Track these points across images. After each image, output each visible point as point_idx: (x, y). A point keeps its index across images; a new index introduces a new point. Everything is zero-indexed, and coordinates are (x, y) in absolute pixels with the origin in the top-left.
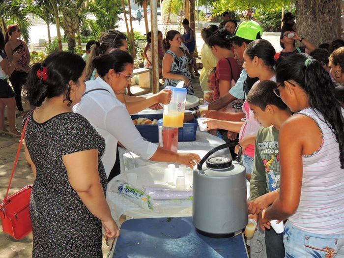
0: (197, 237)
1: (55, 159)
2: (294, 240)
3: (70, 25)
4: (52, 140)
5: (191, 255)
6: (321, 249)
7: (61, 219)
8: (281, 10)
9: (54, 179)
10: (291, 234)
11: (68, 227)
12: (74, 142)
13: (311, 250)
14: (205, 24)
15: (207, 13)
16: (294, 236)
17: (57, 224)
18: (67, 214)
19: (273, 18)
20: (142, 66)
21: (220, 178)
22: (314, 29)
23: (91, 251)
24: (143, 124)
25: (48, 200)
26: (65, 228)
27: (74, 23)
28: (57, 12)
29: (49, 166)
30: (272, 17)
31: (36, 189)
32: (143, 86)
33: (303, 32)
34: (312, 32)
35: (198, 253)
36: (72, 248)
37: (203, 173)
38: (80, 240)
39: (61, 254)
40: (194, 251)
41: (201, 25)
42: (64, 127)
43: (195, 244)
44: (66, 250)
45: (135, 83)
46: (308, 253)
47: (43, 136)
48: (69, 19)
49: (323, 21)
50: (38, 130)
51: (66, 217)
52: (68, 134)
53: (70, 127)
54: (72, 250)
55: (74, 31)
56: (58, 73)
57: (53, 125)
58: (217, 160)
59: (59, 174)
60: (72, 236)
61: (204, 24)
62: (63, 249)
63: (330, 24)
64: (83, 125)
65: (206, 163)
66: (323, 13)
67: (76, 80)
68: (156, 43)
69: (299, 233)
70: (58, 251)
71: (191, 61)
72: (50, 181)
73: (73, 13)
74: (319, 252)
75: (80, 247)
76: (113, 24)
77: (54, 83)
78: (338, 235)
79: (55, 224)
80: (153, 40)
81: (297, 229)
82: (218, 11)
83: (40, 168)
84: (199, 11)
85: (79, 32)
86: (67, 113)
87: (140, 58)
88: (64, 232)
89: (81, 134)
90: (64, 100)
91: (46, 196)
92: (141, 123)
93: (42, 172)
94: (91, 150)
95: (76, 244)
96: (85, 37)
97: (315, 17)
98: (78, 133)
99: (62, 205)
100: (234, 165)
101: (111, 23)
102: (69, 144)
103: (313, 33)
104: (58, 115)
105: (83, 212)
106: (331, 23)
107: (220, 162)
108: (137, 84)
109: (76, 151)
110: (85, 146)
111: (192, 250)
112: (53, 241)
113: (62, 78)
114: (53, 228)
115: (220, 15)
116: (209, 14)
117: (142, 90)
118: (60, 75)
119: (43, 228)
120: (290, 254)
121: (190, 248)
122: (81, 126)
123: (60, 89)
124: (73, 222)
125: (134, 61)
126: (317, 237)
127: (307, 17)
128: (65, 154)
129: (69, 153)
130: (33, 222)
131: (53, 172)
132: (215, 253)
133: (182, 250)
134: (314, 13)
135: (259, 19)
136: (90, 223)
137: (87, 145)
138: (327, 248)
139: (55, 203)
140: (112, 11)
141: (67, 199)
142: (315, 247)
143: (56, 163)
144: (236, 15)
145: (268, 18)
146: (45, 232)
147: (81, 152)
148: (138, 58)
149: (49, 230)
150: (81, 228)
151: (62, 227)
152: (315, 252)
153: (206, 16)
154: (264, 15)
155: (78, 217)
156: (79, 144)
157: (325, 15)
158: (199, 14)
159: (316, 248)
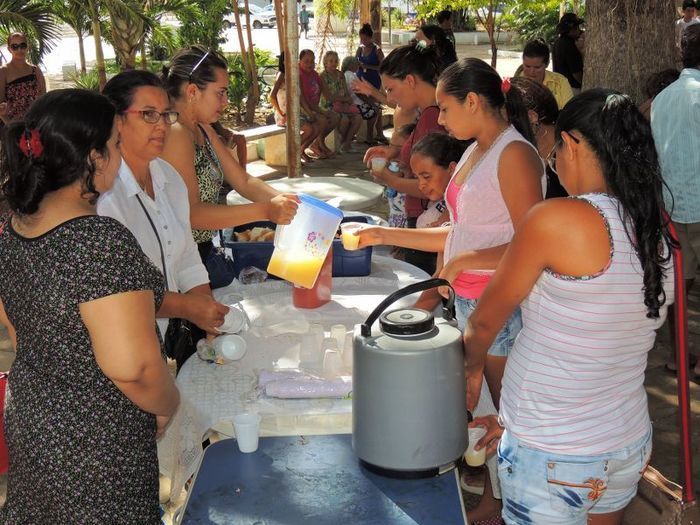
0: (361, 476)
1: (63, 312)
2: (524, 471)
3: (125, 36)
4: (58, 274)
5: (346, 515)
6: (581, 483)
7: (72, 439)
8: (558, 7)
9: (56, 355)
10: (516, 460)
11: (87, 456)
12: (105, 275)
13: (561, 490)
14: (404, 35)
15: (408, 13)
16: (523, 464)
17: (64, 451)
18: (85, 430)
19: (543, 24)
20: (270, 121)
21: (407, 354)
22: (620, 45)
23: (135, 505)
24: (262, 240)
25: (42, 401)
26: (81, 459)
27: (133, 32)
28: (96, 10)
29: (48, 328)
30: (541, 21)
31: (16, 381)
32: (272, 163)
33: (599, 52)
34: (617, 51)
35: (361, 510)
36: (95, 499)
37: (373, 344)
38: (113, 482)
39: (72, 513)
40: (353, 507)
41: (396, 37)
42: (84, 244)
43: (356, 491)
44: (84, 505)
45: (255, 156)
46: (553, 497)
47: (36, 264)
48: (122, 25)
49: (640, 30)
50: (26, 253)
51: (82, 435)
52: (93, 259)
53: (97, 244)
54: (95, 505)
55: (133, 48)
56: (64, 140)
57: (59, 242)
58: (402, 316)
59: (69, 345)
60: (96, 476)
61: (401, 36)
62: (76, 502)
63: (653, 35)
64: (125, 240)
65: (381, 322)
66: (640, 12)
67: (101, 147)
68: (294, 74)
69: (535, 457)
70: (66, 508)
71: (371, 112)
72: (48, 359)
73: (132, 13)
74: (576, 490)
75: (113, 498)
76: (216, 34)
77: (59, 161)
78: (609, 454)
79: (59, 451)
80: (289, 69)
81: (530, 448)
82: (429, 10)
83: (26, 333)
84: (393, 9)
85: (143, 52)
86: (88, 216)
87: (267, 105)
88: (79, 467)
89: (121, 257)
90: (84, 193)
91: (38, 393)
92: (257, 239)
93: (29, 341)
94: (142, 292)
95: (104, 493)
96: (159, 62)
97: (623, 21)
98: (114, 256)
99: (75, 410)
100: (439, 327)
101: (210, 33)
102: (95, 279)
103: (620, 54)
104: (70, 221)
105: (119, 424)
106: (656, 34)
107: (410, 321)
108: (260, 158)
109: (110, 292)
110: (130, 283)
111: (348, 504)
112: (55, 487)
113: (73, 148)
114: (55, 460)
115: (431, 16)
116: (413, 15)
117: (271, 170)
118: (69, 143)
119: (34, 461)
120: (516, 501)
121: (345, 500)
122: (120, 243)
123: (72, 172)
124: (96, 447)
125: (257, 110)
126: (571, 461)
127: (607, 22)
128: (87, 300)
129: (95, 298)
130: (11, 448)
131: (55, 340)
132: (396, 511)
133: (327, 504)
134: (621, 12)
135: (514, 25)
136: (134, 447)
137: (134, 281)
138: (590, 480)
139: (58, 406)
140: (213, 8)
141: (85, 397)
142: (568, 482)
143: (66, 321)
144: (468, 18)
145: (531, 23)
146: (39, 467)
147: (120, 296)
148: (265, 104)
149: (47, 464)
150: (114, 458)
151: (75, 457)
152: (568, 491)
153: (407, 20)
154: (522, 17)
155: (108, 435)
156: (117, 278)
157: (644, 16)
158: (393, 16)
159: (571, 483)
